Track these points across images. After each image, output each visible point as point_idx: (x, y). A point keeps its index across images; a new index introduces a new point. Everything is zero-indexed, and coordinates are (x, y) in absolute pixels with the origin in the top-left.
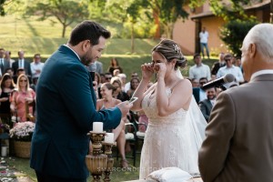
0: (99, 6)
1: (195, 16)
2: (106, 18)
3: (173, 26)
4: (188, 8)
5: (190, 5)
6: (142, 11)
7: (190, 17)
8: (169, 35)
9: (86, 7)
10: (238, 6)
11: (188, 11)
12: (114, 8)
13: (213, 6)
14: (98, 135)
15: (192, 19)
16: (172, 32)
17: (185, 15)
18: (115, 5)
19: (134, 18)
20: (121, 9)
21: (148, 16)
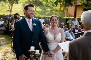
0: (46, 2)
1: (75, 5)
2: (48, 5)
3: (68, 8)
4: (73, 3)
5: (73, 2)
6: (59, 3)
7: (73, 5)
8: (66, 11)
9: (42, 2)
10: (88, 3)
11: (73, 4)
12: (50, 2)
13: (80, 2)
14: (32, 52)
15: (74, 6)
16: (67, 10)
17: (72, 5)
18: (51, 1)
19: (56, 5)
20: (53, 3)
21: (61, 5)
